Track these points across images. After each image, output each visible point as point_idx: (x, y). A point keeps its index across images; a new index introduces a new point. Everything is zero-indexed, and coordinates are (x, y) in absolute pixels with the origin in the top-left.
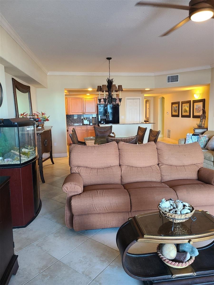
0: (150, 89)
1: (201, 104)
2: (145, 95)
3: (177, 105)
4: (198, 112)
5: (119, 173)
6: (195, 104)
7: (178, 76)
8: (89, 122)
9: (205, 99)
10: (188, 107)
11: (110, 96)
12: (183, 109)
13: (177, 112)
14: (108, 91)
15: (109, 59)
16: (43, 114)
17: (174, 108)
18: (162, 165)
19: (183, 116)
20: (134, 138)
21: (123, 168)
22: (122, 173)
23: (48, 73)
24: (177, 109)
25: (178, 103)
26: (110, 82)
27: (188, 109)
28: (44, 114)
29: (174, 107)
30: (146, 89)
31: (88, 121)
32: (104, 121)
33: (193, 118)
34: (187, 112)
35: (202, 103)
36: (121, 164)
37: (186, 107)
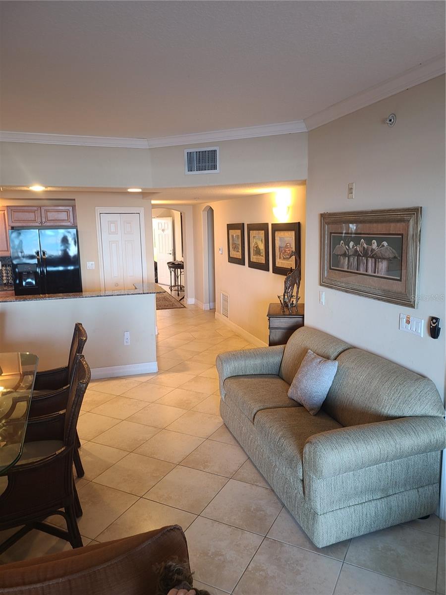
1: (290, 236)
3: (239, 232)
4: (284, 258)
6: (278, 235)
7: (215, 151)
9: (299, 223)
10: (262, 241)
12: (252, 245)
13: (240, 251)
17: (233, 240)
19: (253, 265)
24: (240, 242)
25: (241, 227)
27: (262, 247)
29: (233, 236)
33: (274, 274)
34: (260, 255)
35: (293, 233)
37: (258, 240)
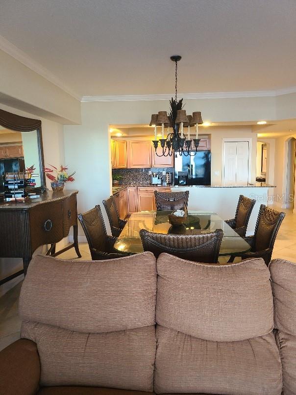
0: (266, 121)
2: (260, 135)
5: (149, 354)
8: (160, 180)
11: (176, 134)
14: (172, 125)
15: (176, 59)
16: (63, 169)
18: (286, 337)
20: (212, 237)
21: (165, 338)
22: (158, 354)
23: (83, 99)
26: (176, 106)
28: (66, 169)
30: (258, 121)
31: (159, 178)
32: (185, 179)
36: (159, 322)
